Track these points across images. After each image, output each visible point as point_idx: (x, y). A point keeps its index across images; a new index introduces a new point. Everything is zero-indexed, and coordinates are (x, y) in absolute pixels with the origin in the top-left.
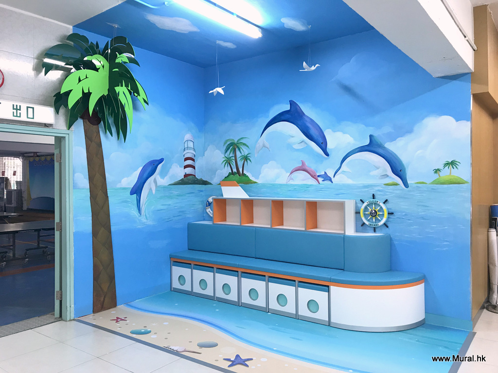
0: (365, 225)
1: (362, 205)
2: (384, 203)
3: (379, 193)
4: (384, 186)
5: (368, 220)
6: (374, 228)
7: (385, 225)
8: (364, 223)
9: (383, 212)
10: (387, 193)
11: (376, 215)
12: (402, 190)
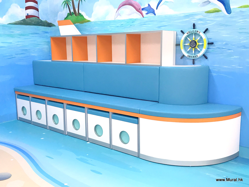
0: (184, 57)
1: (182, 36)
2: (204, 32)
3: (200, 22)
4: (206, 14)
5: (188, 52)
6: (194, 60)
7: (205, 56)
8: (184, 56)
9: (203, 42)
10: (208, 22)
11: (195, 46)
12: (224, 16)
